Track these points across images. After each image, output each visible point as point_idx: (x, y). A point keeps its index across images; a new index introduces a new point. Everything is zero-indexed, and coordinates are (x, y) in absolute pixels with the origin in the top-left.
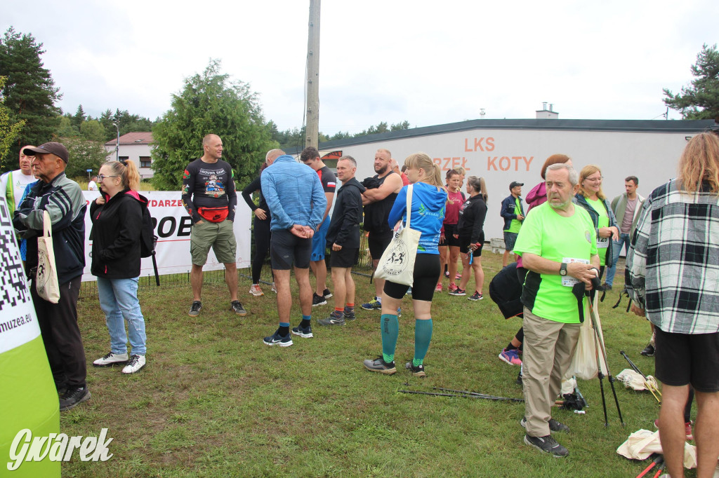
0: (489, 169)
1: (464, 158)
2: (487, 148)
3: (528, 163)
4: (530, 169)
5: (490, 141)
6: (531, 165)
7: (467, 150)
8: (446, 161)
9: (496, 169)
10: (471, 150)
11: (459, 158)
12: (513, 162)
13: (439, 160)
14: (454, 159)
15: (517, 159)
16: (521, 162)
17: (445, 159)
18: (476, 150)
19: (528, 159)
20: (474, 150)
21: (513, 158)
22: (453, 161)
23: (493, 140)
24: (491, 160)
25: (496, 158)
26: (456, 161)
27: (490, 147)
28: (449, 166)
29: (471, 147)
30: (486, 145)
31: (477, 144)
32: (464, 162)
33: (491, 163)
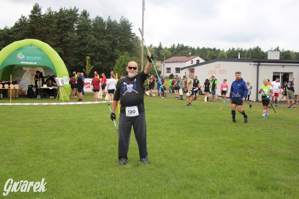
3: (226, 72)
7: (216, 68)
9: (220, 74)
13: (211, 71)
14: (214, 71)
15: (224, 70)
16: (225, 71)
23: (220, 65)
25: (221, 70)
27: (220, 67)
28: (213, 73)
29: (217, 67)
30: (218, 67)
31: (218, 66)
32: (215, 71)
33: (220, 72)
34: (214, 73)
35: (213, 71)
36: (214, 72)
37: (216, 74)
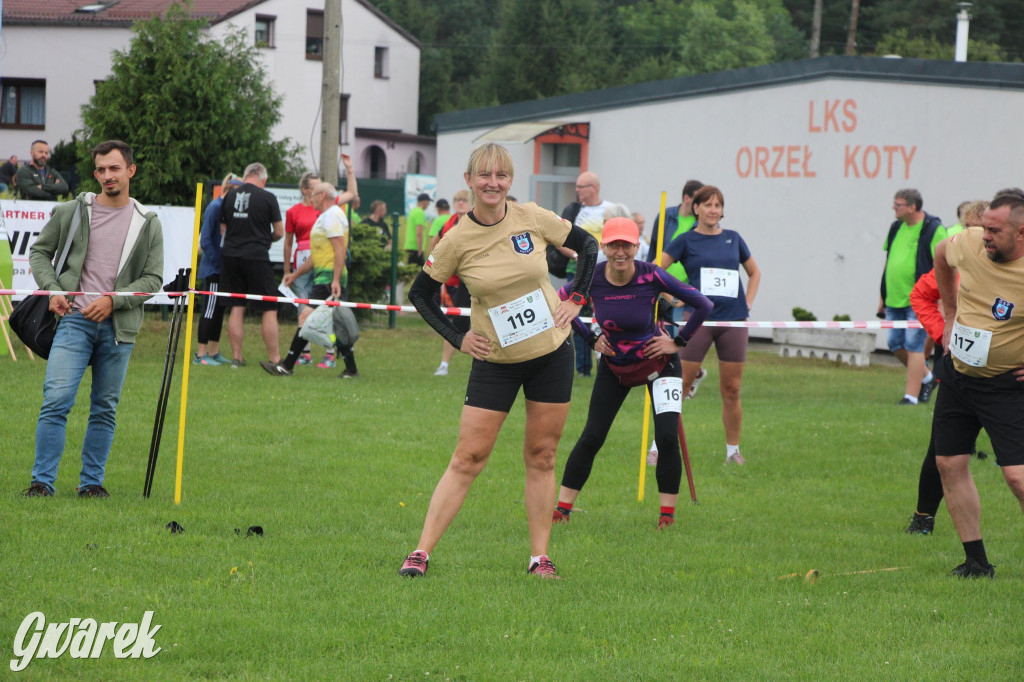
0: (846, 175)
1: (806, 148)
2: (844, 123)
3: (908, 160)
4: (911, 173)
5: (850, 108)
6: (913, 165)
7: (813, 129)
8: (776, 154)
9: (857, 175)
10: (818, 129)
11: (797, 148)
12: (884, 156)
13: (765, 150)
14: (792, 149)
15: (890, 150)
16: (898, 157)
17: (775, 149)
18: (826, 129)
19: (908, 152)
20: (823, 129)
21: (886, 149)
22: (789, 156)
23: (854, 105)
24: (851, 151)
25: (858, 148)
26: (794, 155)
27: (849, 123)
28: (782, 167)
29: (819, 121)
30: (843, 118)
31: (829, 116)
32: (807, 156)
33: (849, 161)
34: (795, 168)
35: (780, 149)
36: (792, 161)
37: (810, 174)
